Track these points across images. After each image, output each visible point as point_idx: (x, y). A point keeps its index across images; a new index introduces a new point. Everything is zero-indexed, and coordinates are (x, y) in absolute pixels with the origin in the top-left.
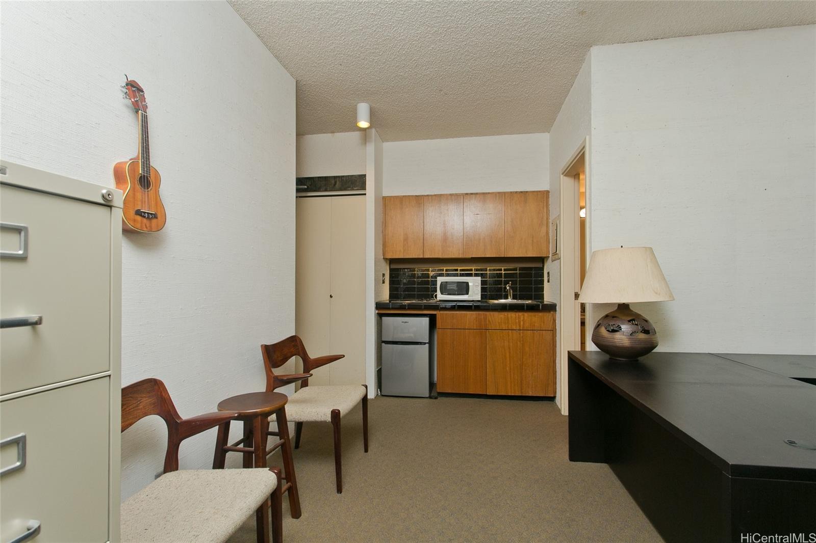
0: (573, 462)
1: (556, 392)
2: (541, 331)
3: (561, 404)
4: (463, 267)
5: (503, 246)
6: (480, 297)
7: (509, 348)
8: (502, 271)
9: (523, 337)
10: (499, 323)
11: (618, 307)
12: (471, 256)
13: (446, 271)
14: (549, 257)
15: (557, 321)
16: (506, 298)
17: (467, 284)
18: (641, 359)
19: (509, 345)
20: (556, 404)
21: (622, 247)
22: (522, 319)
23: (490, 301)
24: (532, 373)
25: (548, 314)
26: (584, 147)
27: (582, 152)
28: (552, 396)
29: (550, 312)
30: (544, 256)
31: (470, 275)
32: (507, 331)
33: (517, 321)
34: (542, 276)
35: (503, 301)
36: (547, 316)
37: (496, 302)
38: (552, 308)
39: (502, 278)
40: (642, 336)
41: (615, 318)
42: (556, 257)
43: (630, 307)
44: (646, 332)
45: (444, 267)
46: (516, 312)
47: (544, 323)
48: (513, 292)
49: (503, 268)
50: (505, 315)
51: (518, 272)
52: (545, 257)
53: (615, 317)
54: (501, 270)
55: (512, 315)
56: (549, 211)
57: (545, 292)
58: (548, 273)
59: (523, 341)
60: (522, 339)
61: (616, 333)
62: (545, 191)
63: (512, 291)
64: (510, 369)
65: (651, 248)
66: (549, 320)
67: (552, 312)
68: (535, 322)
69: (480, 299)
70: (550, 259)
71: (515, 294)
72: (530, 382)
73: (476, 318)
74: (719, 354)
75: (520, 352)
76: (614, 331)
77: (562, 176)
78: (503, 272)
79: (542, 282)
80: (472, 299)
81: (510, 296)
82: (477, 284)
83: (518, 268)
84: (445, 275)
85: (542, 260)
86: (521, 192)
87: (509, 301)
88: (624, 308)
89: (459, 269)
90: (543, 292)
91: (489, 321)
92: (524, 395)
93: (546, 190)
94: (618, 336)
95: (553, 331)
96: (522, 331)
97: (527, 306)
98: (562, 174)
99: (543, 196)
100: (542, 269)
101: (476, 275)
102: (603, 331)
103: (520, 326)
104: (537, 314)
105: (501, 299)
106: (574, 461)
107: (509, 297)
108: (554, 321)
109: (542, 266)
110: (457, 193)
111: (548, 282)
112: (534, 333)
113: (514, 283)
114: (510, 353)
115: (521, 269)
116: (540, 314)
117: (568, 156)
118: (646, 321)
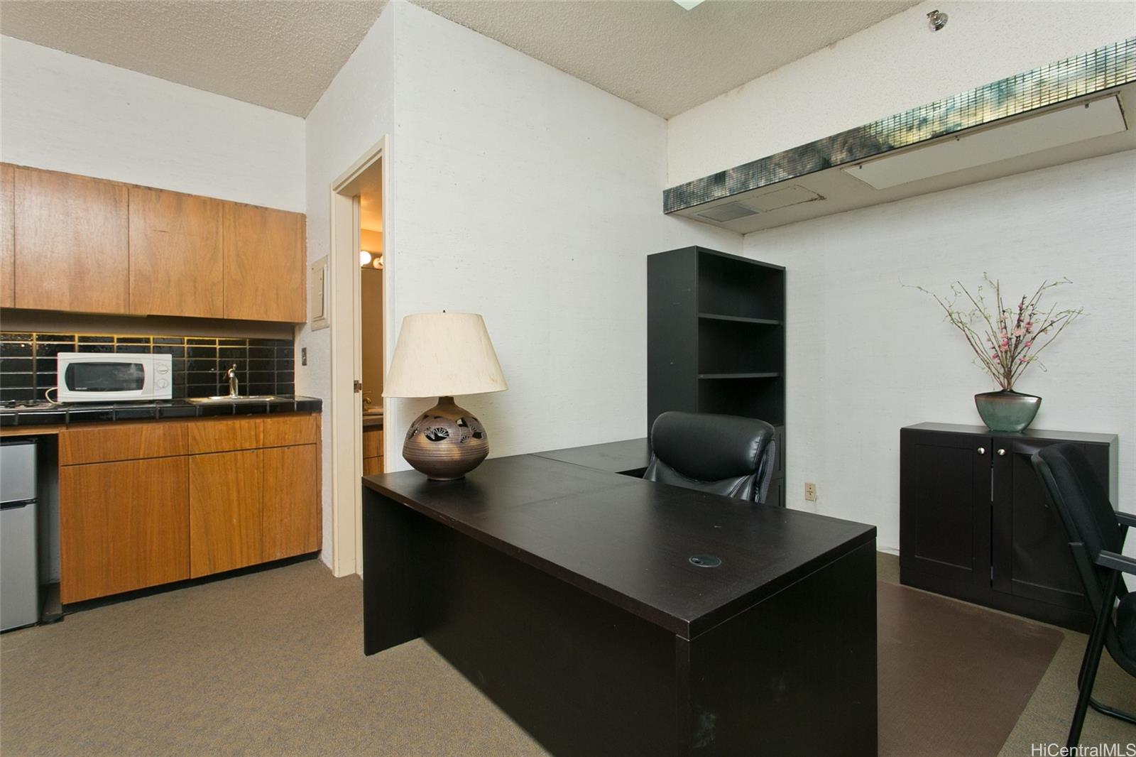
0: (372, 656)
1: (322, 542)
2: (296, 447)
3: (334, 561)
4: (127, 333)
5: (221, 299)
6: (171, 393)
7: (238, 484)
8: (215, 344)
9: (263, 460)
10: (215, 439)
11: (439, 402)
12: (148, 313)
13: (80, 341)
14: (305, 323)
15: (322, 428)
16: (226, 392)
17: (140, 367)
18: (468, 475)
19: (237, 478)
20: (322, 562)
21: (444, 311)
22: (262, 429)
23: (192, 399)
24: (281, 520)
25: (308, 417)
26: (380, 150)
27: (376, 158)
28: (316, 550)
29: (310, 414)
30: (296, 321)
31: (145, 350)
32: (233, 453)
33: (253, 433)
34: (291, 353)
35: (216, 399)
36: (305, 421)
37: (205, 400)
38: (313, 407)
39: (216, 357)
40: (474, 442)
41: (438, 419)
42: (322, 323)
43: (455, 402)
44: (478, 435)
45: (76, 332)
46: (250, 417)
47: (301, 432)
48: (239, 382)
49: (217, 339)
50: (227, 425)
51: (248, 347)
52: (298, 324)
53: (439, 417)
54: (214, 342)
55: (243, 424)
56: (306, 247)
57: (296, 382)
58: (304, 350)
59: (264, 467)
60: (262, 465)
61: (442, 441)
62: (299, 214)
63: (237, 381)
64: (240, 522)
65: (481, 316)
66: (310, 426)
67: (314, 415)
68: (285, 433)
69: (170, 397)
70: (307, 328)
71: (242, 386)
72: (278, 536)
73: (164, 434)
74: (539, 453)
75: (259, 488)
76: (438, 439)
77: (333, 193)
78: (218, 347)
79: (291, 365)
80: (151, 399)
81: (235, 389)
82: (165, 368)
83: (248, 340)
84: (77, 348)
85: (291, 328)
86: (256, 207)
87: (233, 397)
88: (446, 403)
89: (116, 337)
90: (293, 381)
91: (194, 438)
92: (267, 561)
93: (301, 212)
94: (444, 445)
95: (317, 444)
96: (262, 450)
97: (270, 406)
98: (335, 190)
99: (297, 223)
100: (292, 343)
101: (158, 350)
102: (422, 440)
103: (257, 441)
104: (288, 419)
105: (216, 395)
106: (373, 654)
107: (233, 392)
108: (318, 427)
109: (291, 339)
110: (111, 179)
111: (304, 363)
112: (283, 452)
113: (241, 366)
114: (238, 492)
115: (252, 342)
116: (295, 419)
117: (350, 162)
118: (476, 420)
